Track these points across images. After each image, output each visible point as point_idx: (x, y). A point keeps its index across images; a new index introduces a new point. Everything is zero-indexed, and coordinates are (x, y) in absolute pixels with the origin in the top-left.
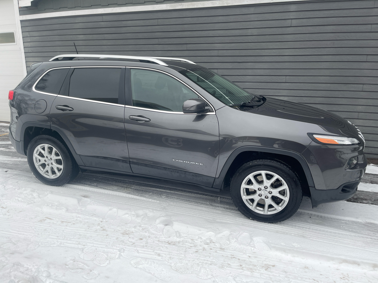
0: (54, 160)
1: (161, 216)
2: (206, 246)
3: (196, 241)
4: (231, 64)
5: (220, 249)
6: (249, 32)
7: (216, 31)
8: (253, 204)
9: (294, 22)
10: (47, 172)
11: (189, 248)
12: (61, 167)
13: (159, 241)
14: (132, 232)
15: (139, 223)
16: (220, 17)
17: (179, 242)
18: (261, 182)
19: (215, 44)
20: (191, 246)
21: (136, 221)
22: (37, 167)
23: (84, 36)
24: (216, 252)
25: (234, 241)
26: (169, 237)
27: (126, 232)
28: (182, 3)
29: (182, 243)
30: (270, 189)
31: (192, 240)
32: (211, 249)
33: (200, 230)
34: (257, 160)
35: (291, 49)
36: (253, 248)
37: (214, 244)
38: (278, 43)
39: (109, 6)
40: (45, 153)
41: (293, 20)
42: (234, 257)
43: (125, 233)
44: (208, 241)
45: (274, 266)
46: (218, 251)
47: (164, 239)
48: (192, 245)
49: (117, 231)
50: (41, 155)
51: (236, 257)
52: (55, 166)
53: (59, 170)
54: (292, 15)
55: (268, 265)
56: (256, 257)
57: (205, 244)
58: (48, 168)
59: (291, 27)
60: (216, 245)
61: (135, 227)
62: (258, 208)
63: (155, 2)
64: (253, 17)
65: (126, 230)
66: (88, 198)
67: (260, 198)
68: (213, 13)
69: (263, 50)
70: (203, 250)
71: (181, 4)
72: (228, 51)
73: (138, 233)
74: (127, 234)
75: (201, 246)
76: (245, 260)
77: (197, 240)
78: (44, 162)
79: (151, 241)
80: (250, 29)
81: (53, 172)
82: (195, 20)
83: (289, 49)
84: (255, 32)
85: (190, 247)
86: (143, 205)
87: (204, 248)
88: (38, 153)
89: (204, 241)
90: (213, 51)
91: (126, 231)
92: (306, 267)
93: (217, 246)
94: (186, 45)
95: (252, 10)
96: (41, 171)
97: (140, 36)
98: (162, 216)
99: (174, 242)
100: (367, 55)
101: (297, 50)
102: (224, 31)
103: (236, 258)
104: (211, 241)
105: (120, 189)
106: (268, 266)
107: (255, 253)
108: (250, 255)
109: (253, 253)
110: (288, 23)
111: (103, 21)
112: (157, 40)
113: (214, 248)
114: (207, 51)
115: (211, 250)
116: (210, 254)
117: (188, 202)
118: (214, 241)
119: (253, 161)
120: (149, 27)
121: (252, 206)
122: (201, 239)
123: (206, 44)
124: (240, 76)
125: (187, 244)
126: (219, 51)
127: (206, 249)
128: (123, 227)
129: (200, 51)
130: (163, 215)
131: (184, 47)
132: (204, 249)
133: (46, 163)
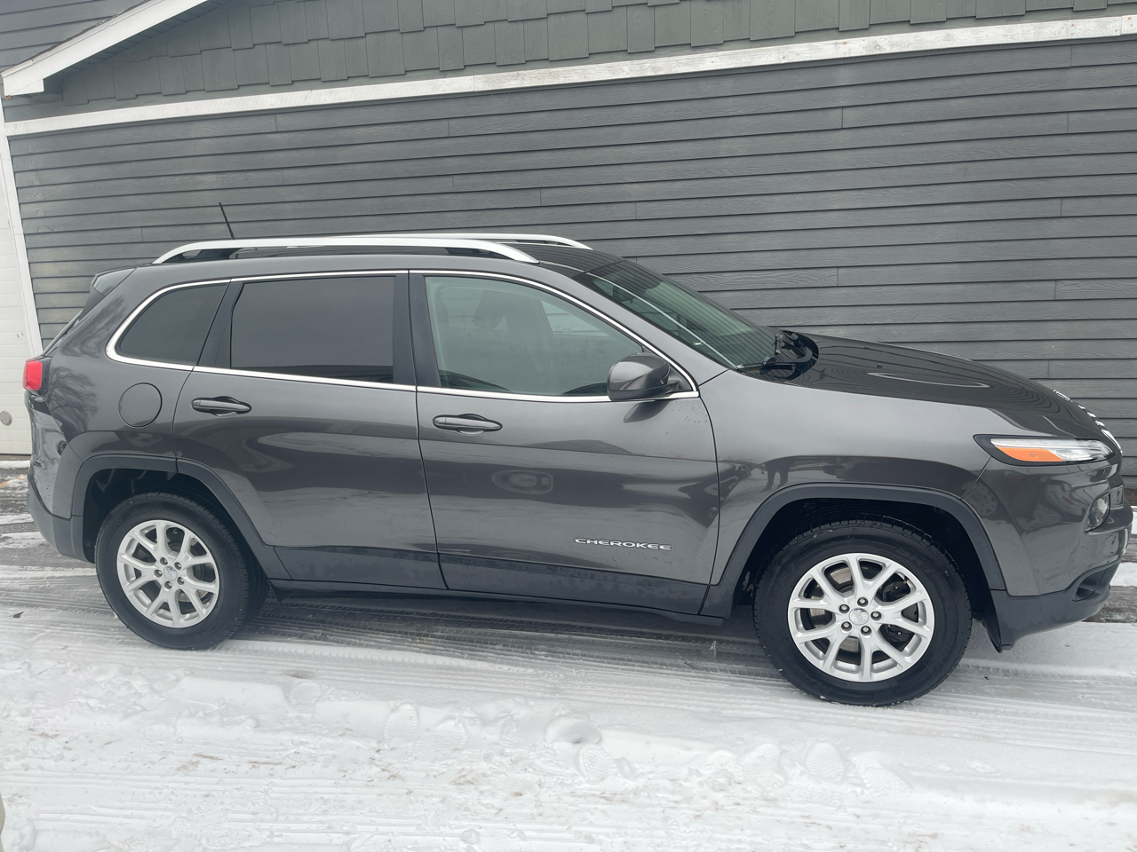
0: (188, 569)
1: (557, 714)
2: (719, 796)
3: (684, 784)
4: (674, 240)
5: (764, 802)
6: (724, 147)
7: (627, 148)
8: (825, 653)
9: (851, 117)
10: (165, 606)
11: (671, 808)
12: (213, 587)
13: (573, 794)
14: (484, 775)
15: (497, 744)
16: (636, 109)
17: (636, 792)
18: (845, 588)
19: (625, 185)
20: (676, 802)
21: (485, 739)
22: (129, 594)
23: (220, 176)
24: (755, 811)
25: (798, 772)
26: (602, 779)
27: (464, 776)
28: (520, 72)
29: (647, 794)
30: (873, 606)
31: (671, 780)
32: (738, 804)
33: (688, 749)
34: (832, 524)
35: (847, 192)
36: (859, 790)
37: (740, 786)
38: (808, 176)
39: (296, 85)
40: (158, 549)
41: (846, 111)
42: (815, 823)
43: (463, 779)
44: (722, 780)
45: (934, 836)
46: (761, 809)
47: (588, 786)
48: (678, 797)
49: (435, 776)
50: (143, 555)
51: (818, 822)
52: (192, 587)
53: (206, 598)
54: (843, 97)
55: (919, 836)
56: (876, 816)
57: (715, 790)
58: (166, 595)
59: (842, 129)
60: (749, 789)
61: (487, 758)
62: (841, 664)
63: (436, 71)
64: (730, 106)
65: (463, 769)
66: (309, 678)
67: (846, 633)
68: (613, 96)
69: (766, 198)
70: (717, 810)
71: (519, 75)
72: (663, 203)
73: (504, 776)
74: (470, 783)
75: (704, 797)
76: (848, 829)
77: (686, 780)
78: (155, 578)
79: (550, 796)
80: (724, 140)
81: (186, 607)
82: (561, 120)
83: (842, 192)
84: (740, 146)
85: (673, 804)
86: (487, 687)
87: (716, 803)
88: (132, 551)
89: (709, 780)
90: (619, 205)
91: (464, 773)
92: (1025, 829)
93: (751, 792)
94: (537, 193)
95: (727, 86)
96: (146, 607)
97: (397, 169)
98: (560, 716)
99: (621, 794)
100: (1062, 198)
101: (863, 192)
102: (649, 146)
103: (820, 824)
104: (731, 780)
105: (398, 641)
106: (920, 838)
107: (868, 802)
108: (858, 811)
109: (864, 803)
110: (833, 118)
111: (277, 132)
112: (449, 179)
113: (745, 799)
114: (603, 208)
115: (740, 808)
116: (739, 818)
117: (621, 662)
118: (740, 779)
119: (822, 527)
120: (422, 144)
121: (824, 659)
122: (699, 774)
123: (598, 188)
124: (704, 276)
125: (660, 795)
126: (638, 204)
127: (723, 806)
128: (449, 762)
129: (581, 208)
130: (563, 713)
131: (533, 198)
132: (717, 807)
133: (161, 581)
